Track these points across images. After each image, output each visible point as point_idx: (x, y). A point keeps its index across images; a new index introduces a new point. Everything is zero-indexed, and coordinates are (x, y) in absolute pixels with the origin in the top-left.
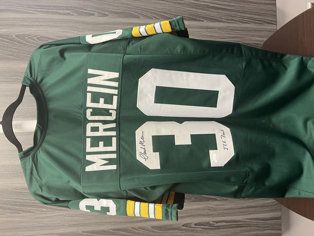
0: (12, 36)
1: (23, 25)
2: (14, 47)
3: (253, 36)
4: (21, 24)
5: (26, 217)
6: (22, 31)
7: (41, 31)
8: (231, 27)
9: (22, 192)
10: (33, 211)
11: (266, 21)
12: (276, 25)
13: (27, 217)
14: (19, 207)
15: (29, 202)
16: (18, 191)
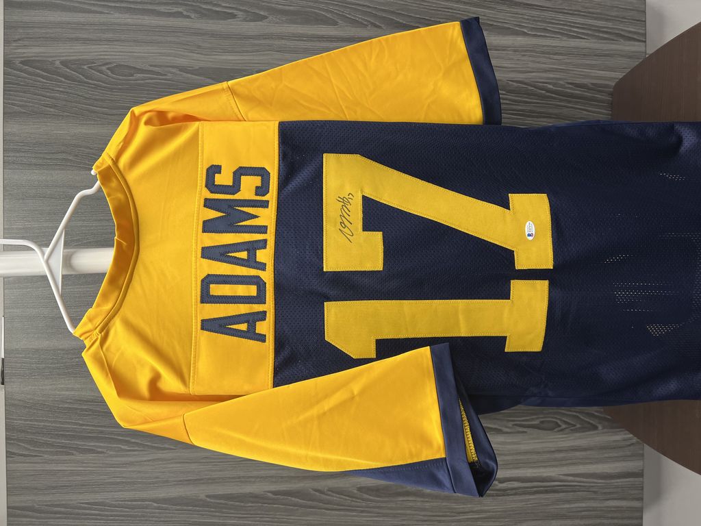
0: (52, 63)
1: (77, 39)
2: (58, 89)
3: (592, 67)
4: (73, 36)
5: (85, 463)
6: (76, 52)
7: (118, 54)
8: (544, 46)
9: (77, 409)
10: (100, 450)
11: (622, 33)
12: (644, 44)
13: (88, 463)
14: (68, 440)
15: (92, 430)
16: (66, 406)
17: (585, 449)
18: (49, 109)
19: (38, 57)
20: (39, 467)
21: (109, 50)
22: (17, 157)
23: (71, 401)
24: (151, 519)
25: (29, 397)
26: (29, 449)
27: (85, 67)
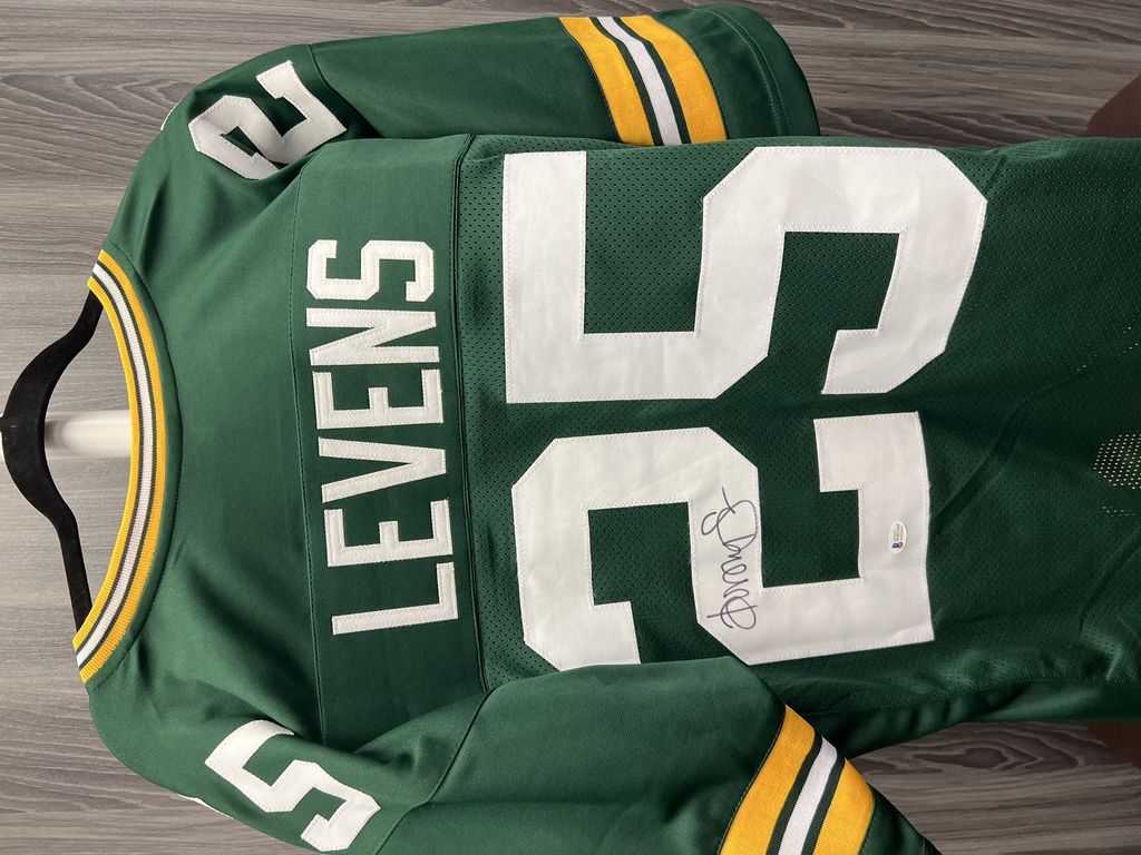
0: (60, 80)
1: (105, 38)
2: (68, 127)
3: (1048, 86)
4: (99, 31)
5: (102, 826)
6: (104, 61)
7: (178, 64)
8: (960, 49)
10: (130, 801)
11: (1102, 28)
13: (107, 826)
14: (73, 782)
16: (69, 716)
17: (1054, 804)
18: (50, 162)
19: (33, 70)
20: (16, 832)
21: (162, 56)
23: (78, 707)
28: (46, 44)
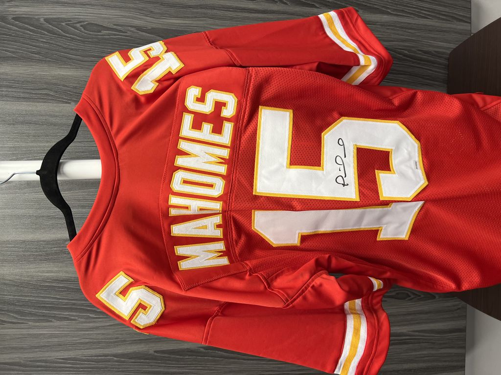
0: (38, 20)
1: (58, 2)
2: (42, 40)
3: (434, 39)
5: (61, 328)
6: (57, 12)
7: (89, 15)
8: (402, 23)
9: (55, 287)
10: (73, 318)
11: (456, 16)
12: (470, 25)
13: (63, 328)
14: (49, 311)
15: (67, 303)
16: (47, 284)
17: (427, 313)
18: (34, 55)
19: (26, 15)
20: (25, 332)
21: (82, 11)
22: (9, 91)
23: (51, 280)
24: (112, 370)
25: (17, 277)
26: (17, 318)
27: (63, 24)
28: (31, 4)
